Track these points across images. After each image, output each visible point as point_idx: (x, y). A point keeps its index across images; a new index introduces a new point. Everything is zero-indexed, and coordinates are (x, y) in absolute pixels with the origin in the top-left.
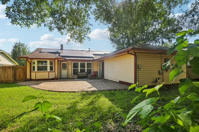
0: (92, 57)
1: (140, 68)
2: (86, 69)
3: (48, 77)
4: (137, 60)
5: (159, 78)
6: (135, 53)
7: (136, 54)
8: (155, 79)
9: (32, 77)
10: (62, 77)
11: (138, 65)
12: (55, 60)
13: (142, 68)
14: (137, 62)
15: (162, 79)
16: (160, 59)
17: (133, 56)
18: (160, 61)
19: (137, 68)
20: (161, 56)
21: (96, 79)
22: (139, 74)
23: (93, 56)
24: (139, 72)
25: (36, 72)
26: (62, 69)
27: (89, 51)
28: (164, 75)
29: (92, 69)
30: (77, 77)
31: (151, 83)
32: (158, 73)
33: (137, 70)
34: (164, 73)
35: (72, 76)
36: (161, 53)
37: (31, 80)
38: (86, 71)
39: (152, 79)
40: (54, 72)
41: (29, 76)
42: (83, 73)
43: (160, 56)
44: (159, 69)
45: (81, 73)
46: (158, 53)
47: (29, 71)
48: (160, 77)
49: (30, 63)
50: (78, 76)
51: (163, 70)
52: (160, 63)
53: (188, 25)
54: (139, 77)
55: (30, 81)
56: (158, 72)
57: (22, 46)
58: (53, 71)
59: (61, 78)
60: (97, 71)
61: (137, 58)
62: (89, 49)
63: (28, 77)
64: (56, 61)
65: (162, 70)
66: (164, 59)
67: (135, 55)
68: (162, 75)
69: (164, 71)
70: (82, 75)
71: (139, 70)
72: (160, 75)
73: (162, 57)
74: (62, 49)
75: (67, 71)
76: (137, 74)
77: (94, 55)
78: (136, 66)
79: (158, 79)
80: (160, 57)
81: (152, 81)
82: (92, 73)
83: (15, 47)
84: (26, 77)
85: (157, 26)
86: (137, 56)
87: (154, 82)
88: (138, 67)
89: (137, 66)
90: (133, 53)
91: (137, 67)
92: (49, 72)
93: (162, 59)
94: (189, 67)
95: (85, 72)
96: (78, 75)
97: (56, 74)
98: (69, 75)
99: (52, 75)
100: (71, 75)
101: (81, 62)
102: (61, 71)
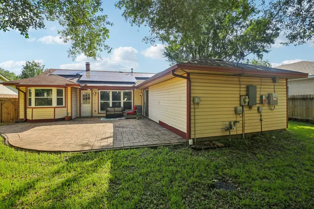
0: (134, 83)
1: (198, 104)
2: (122, 101)
3: (53, 117)
4: (192, 88)
5: (235, 122)
6: (188, 74)
7: (191, 77)
8: (228, 123)
9: (27, 117)
10: (82, 115)
11: (194, 98)
12: (67, 88)
13: (201, 103)
14: (192, 91)
15: (241, 122)
16: (239, 86)
17: (185, 81)
18: (238, 89)
19: (192, 103)
20: (240, 81)
21: (135, 118)
22: (196, 114)
23: (135, 81)
24: (196, 110)
25: (33, 108)
26: (82, 102)
27: (132, 72)
28: (245, 115)
29: (132, 101)
30: (105, 115)
31: (220, 130)
32: (233, 112)
33: (192, 106)
34: (245, 112)
35: (99, 113)
36: (240, 75)
37: (26, 120)
38: (122, 105)
39: (221, 123)
40: (65, 107)
41: (23, 114)
42: (116, 109)
43: (237, 79)
44: (237, 104)
45: (113, 109)
46: (234, 75)
47: (23, 106)
48: (237, 120)
49: (25, 94)
50: (106, 113)
51: (243, 106)
52: (238, 92)
53: (289, 22)
54: (197, 121)
55: (24, 122)
56: (233, 109)
57: (37, 66)
58: (64, 105)
59: (80, 117)
60: (140, 104)
61: (192, 84)
62: (132, 69)
63: (22, 116)
64: (69, 89)
65: (240, 106)
66: (245, 86)
67: (188, 78)
68: (241, 115)
69: (245, 109)
70: (115, 111)
71: (196, 106)
72: (238, 116)
73: (241, 83)
74: (88, 70)
75: (90, 105)
76: (192, 114)
77: (137, 78)
78: (190, 98)
79: (232, 123)
80: (238, 83)
81: (221, 127)
82: (132, 108)
83: (27, 67)
84: (18, 116)
85: (239, 32)
86: (192, 80)
87: (226, 130)
88: (193, 101)
89: (192, 99)
90: (185, 75)
91: (191, 101)
92: (55, 108)
93: (241, 86)
94: (290, 99)
95: (120, 106)
96: (107, 111)
97: (69, 111)
98: (93, 111)
99: (61, 113)
100: (97, 111)
101: (113, 91)
102: (80, 106)
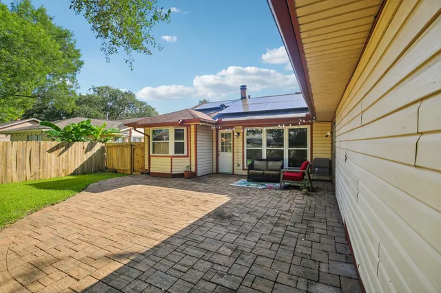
2: (286, 148)
3: (170, 170)
10: (221, 170)
12: (190, 126)
26: (220, 149)
29: (308, 149)
35: (243, 169)
37: (150, 173)
38: (286, 156)
40: (187, 156)
41: (148, 164)
42: (271, 164)
45: (268, 163)
47: (147, 154)
49: (149, 137)
58: (185, 154)
60: (328, 157)
64: (193, 127)
70: (267, 168)
74: (244, 97)
75: (231, 154)
84: (144, 165)
92: (172, 157)
95: (281, 159)
97: (193, 163)
98: (236, 165)
99: (181, 165)
100: (241, 165)
101: (269, 128)
102: (217, 155)
